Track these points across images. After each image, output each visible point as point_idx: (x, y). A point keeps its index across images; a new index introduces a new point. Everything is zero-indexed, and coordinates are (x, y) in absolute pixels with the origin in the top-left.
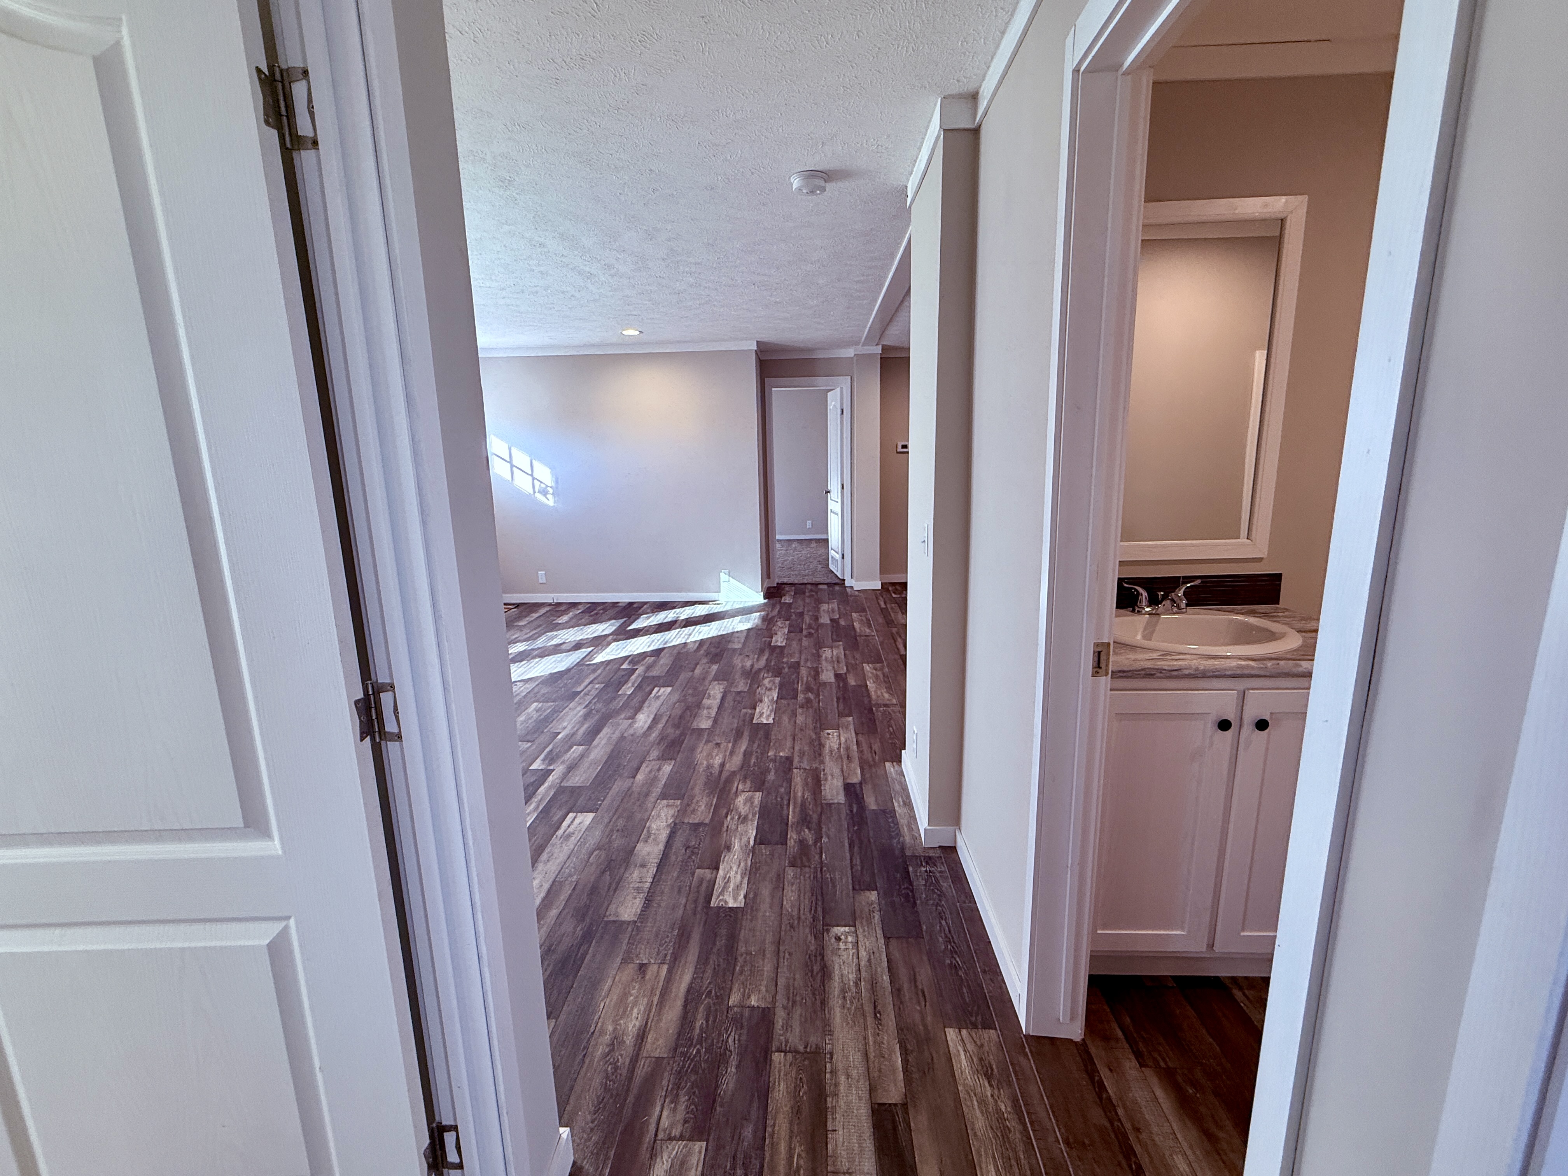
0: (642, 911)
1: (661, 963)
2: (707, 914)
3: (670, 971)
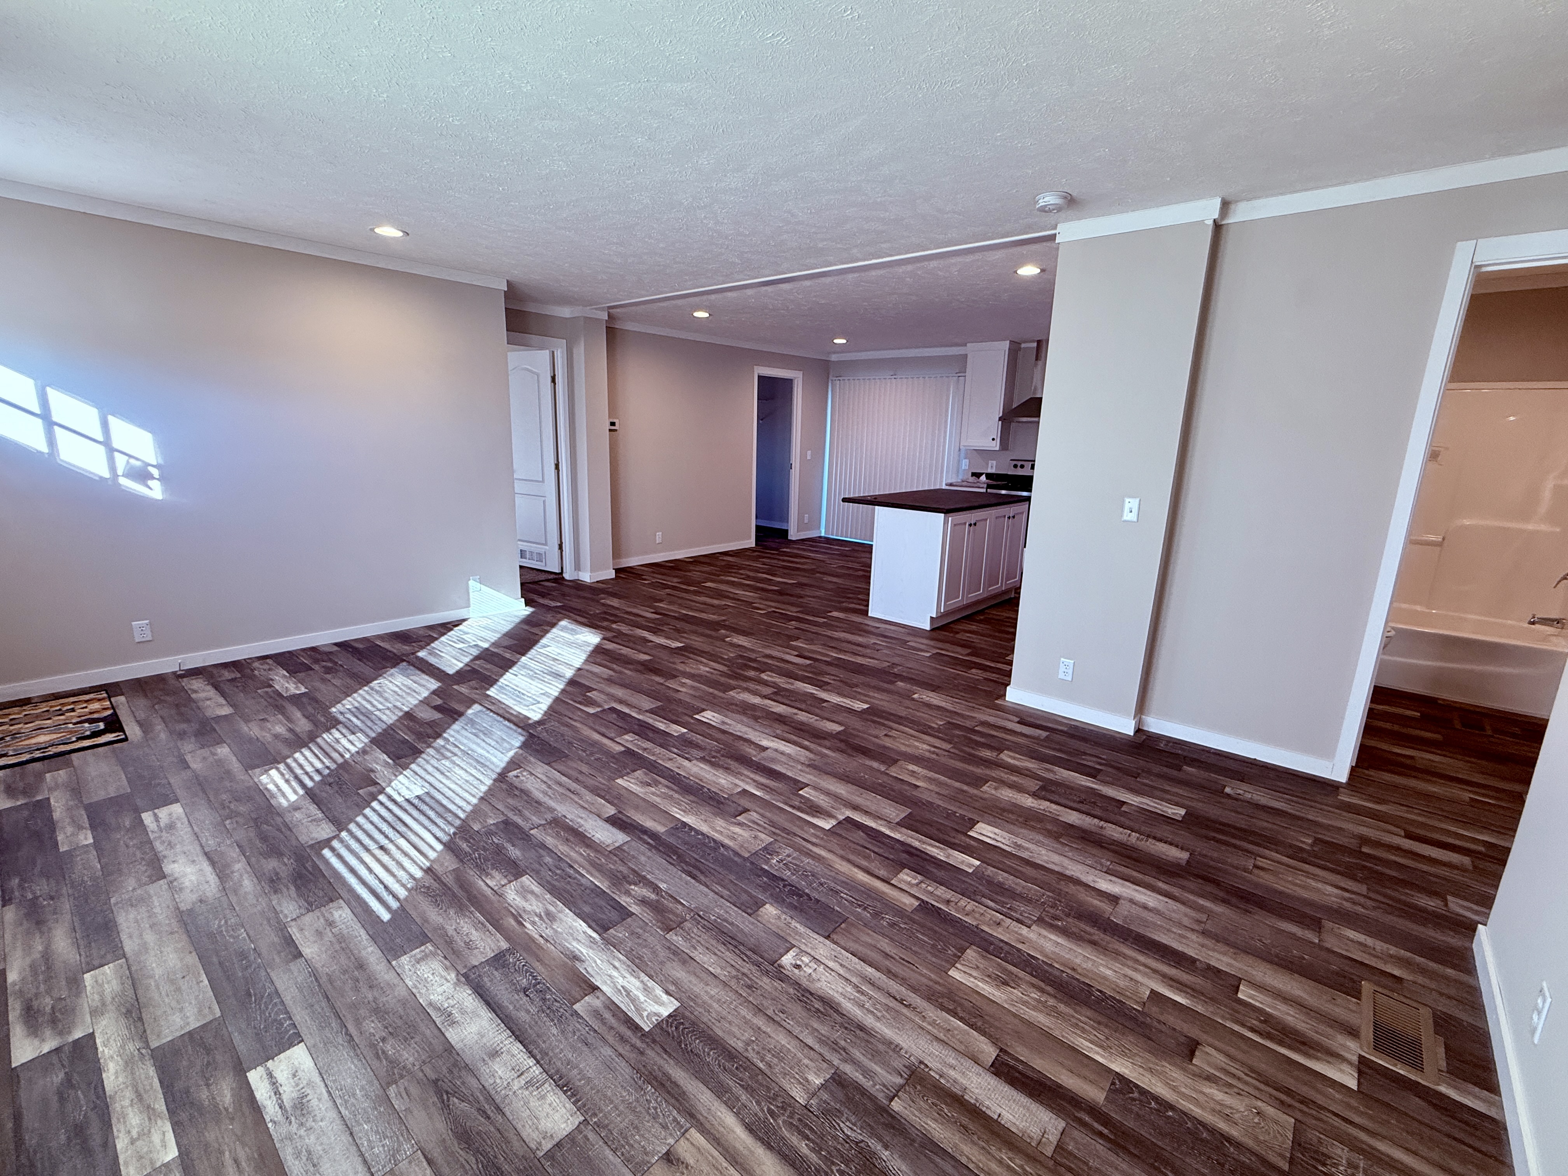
0: (574, 1103)
1: (683, 1134)
2: (654, 1041)
3: (704, 1131)
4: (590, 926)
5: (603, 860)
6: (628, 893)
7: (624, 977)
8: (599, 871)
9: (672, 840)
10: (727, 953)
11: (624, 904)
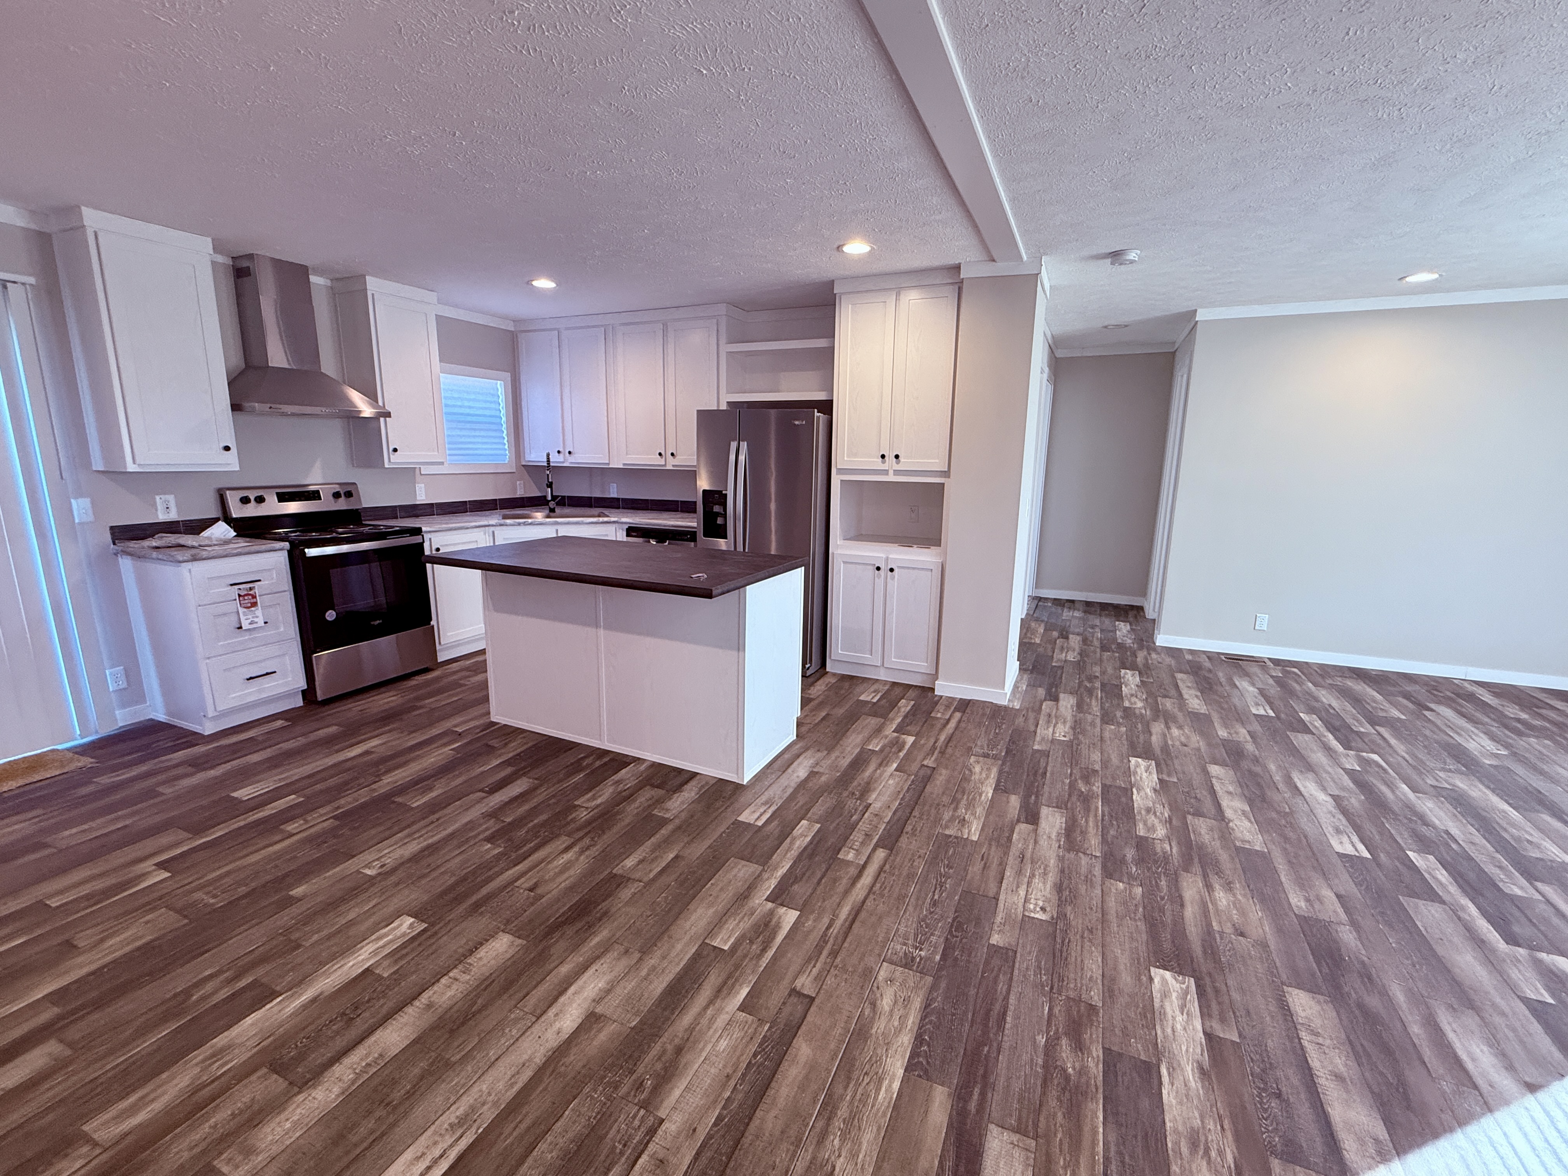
4: (1160, 1083)
5: (1059, 1135)
6: (1083, 1071)
7: (1174, 1018)
8: (1079, 1128)
9: (955, 1070)
10: (1073, 954)
11: (1101, 1066)
